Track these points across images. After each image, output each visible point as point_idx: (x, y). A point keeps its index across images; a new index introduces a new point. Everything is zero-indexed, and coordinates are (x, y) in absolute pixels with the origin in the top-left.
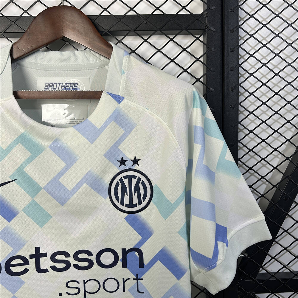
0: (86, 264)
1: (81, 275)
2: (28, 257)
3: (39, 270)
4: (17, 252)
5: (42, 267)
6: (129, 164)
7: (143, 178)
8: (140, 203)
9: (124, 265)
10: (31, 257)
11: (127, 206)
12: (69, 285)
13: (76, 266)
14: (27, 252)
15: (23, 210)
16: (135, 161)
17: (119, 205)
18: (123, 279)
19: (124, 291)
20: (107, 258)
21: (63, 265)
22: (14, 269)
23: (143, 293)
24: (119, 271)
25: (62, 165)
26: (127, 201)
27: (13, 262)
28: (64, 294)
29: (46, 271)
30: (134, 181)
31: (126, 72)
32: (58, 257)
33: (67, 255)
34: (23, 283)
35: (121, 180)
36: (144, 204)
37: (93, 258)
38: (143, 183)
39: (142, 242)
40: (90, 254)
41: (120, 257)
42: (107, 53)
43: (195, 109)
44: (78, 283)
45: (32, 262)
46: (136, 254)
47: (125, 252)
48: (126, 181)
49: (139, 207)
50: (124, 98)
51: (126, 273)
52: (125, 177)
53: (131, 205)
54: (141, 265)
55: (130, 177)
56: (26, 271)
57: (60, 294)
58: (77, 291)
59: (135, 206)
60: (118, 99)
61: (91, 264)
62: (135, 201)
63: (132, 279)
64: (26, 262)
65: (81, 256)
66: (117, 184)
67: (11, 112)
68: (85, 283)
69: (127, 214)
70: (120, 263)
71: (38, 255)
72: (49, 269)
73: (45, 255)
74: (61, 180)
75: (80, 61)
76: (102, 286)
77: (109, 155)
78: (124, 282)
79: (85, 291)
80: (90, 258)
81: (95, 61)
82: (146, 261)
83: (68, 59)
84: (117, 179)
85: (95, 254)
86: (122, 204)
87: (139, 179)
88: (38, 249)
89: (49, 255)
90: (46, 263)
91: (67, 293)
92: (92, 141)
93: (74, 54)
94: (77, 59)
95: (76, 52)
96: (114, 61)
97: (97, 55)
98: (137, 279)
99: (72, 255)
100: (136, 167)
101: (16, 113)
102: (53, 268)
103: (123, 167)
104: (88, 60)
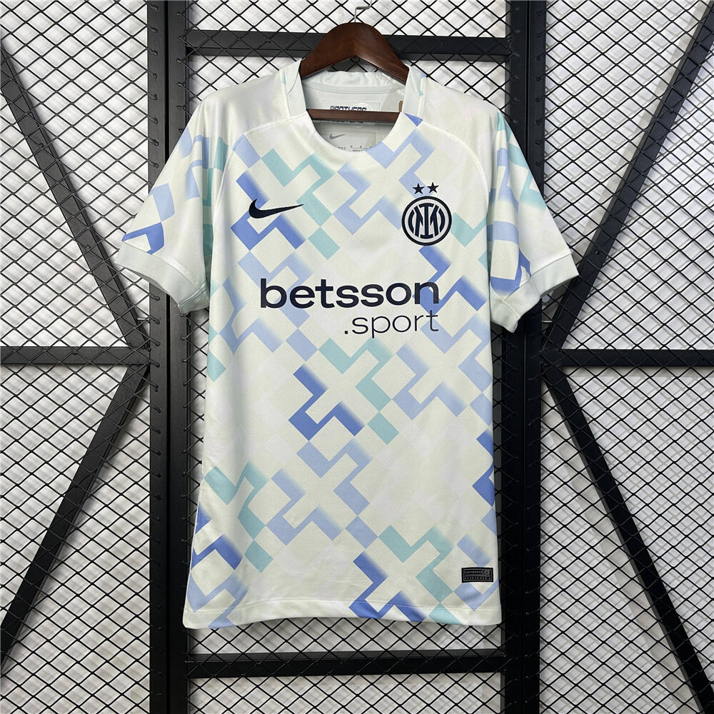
0: (375, 300)
1: (370, 312)
2: (314, 289)
3: (325, 304)
4: (303, 282)
5: (328, 302)
6: (426, 192)
7: (441, 206)
8: (437, 233)
9: (417, 302)
10: (317, 289)
11: (422, 237)
12: (356, 322)
13: (364, 302)
14: (313, 283)
15: (309, 239)
16: (433, 188)
17: (413, 235)
18: (416, 317)
19: (416, 330)
20: (399, 294)
21: (350, 301)
22: (300, 301)
23: (437, 330)
24: (412, 308)
25: (353, 191)
26: (422, 231)
27: (298, 293)
28: (350, 332)
29: (332, 306)
30: (431, 210)
31: (424, 93)
32: (345, 292)
33: (355, 290)
34: (307, 316)
35: (416, 208)
36: (441, 234)
37: (383, 294)
38: (441, 212)
39: (437, 276)
40: (380, 289)
41: (413, 292)
42: (402, 76)
43: (499, 133)
44: (366, 320)
45: (318, 294)
46: (431, 289)
47: (418, 287)
48: (422, 210)
49: (435, 238)
50: (422, 120)
51: (419, 310)
52: (421, 206)
53: (427, 236)
54: (436, 300)
55: (426, 206)
56: (311, 304)
57: (346, 332)
58: (364, 329)
59: (431, 236)
60: (416, 121)
61: (381, 300)
62: (431, 231)
63: (425, 316)
64: (311, 295)
65: (370, 291)
66: (412, 214)
67: (303, 130)
68: (373, 320)
69: (422, 246)
70: (412, 299)
71: (324, 288)
72: (335, 304)
73: (331, 289)
74: (352, 207)
75: (370, 84)
76: (392, 324)
77: (404, 180)
78: (416, 319)
79: (373, 330)
80: (380, 293)
81: (386, 84)
82: (441, 297)
83: (359, 80)
84: (412, 208)
85: (385, 290)
86: (417, 234)
87: (437, 207)
88: (323, 282)
89: (335, 289)
90: (332, 297)
91: (354, 331)
92: (386, 165)
93: (364, 75)
94: (366, 81)
95: (366, 73)
96: (411, 82)
97: (389, 78)
98: (431, 316)
99: (360, 290)
100: (433, 194)
101: (308, 131)
102: (340, 303)
103: (419, 195)
104: (379, 84)
